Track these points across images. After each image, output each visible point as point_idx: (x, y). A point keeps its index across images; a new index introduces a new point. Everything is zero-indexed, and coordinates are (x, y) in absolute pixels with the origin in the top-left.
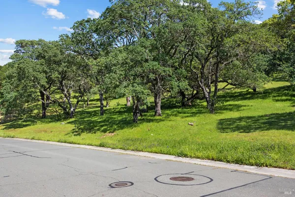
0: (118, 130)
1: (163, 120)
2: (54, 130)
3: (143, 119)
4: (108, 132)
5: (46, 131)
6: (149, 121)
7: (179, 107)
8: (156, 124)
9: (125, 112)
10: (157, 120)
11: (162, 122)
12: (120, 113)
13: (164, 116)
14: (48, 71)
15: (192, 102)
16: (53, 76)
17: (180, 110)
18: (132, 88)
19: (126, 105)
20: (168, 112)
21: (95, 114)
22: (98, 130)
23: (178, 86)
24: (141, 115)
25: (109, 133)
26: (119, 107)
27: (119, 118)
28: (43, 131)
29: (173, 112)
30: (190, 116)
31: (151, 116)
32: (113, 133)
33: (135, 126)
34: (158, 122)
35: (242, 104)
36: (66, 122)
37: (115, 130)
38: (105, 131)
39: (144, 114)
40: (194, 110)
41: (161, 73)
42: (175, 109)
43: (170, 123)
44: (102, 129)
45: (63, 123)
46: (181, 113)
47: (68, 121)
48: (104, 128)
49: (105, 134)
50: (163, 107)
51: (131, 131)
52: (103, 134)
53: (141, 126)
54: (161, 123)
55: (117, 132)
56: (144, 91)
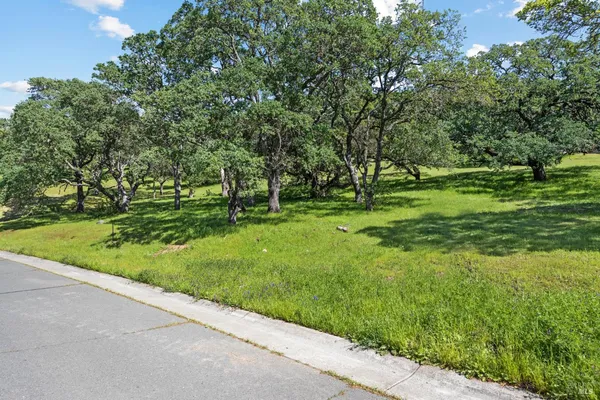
0: (195, 238)
1: (285, 221)
2: (80, 234)
3: (247, 218)
4: (174, 242)
5: (63, 237)
6: (259, 221)
7: (307, 199)
8: (272, 227)
9: (217, 205)
10: (273, 219)
11: (284, 224)
12: (209, 206)
13: (285, 212)
14: (79, 128)
15: (327, 191)
16: (88, 137)
17: (310, 203)
18: (225, 153)
19: (221, 195)
20: (289, 206)
21: (165, 207)
22: (157, 237)
23: (318, 155)
24: (243, 210)
25: (176, 244)
26: (210, 197)
27: (204, 216)
28: (60, 235)
29: (299, 207)
30: (332, 214)
31: (262, 212)
32: (183, 243)
33: (230, 232)
34: (276, 224)
35: (413, 197)
36: (109, 220)
37: (189, 238)
38: (167, 241)
39: (249, 208)
40: (334, 204)
41: (286, 124)
42: (301, 203)
43: (299, 227)
44: (165, 235)
45: (102, 221)
46: (312, 208)
47: (113, 219)
48: (170, 232)
49: (168, 246)
50: (282, 199)
51: (220, 240)
52: (163, 245)
53: (242, 231)
54: (282, 226)
55: (192, 242)
56: (250, 159)
